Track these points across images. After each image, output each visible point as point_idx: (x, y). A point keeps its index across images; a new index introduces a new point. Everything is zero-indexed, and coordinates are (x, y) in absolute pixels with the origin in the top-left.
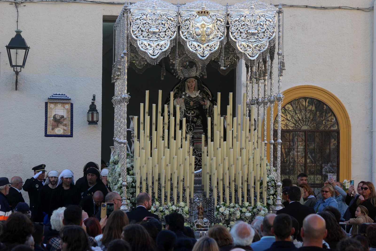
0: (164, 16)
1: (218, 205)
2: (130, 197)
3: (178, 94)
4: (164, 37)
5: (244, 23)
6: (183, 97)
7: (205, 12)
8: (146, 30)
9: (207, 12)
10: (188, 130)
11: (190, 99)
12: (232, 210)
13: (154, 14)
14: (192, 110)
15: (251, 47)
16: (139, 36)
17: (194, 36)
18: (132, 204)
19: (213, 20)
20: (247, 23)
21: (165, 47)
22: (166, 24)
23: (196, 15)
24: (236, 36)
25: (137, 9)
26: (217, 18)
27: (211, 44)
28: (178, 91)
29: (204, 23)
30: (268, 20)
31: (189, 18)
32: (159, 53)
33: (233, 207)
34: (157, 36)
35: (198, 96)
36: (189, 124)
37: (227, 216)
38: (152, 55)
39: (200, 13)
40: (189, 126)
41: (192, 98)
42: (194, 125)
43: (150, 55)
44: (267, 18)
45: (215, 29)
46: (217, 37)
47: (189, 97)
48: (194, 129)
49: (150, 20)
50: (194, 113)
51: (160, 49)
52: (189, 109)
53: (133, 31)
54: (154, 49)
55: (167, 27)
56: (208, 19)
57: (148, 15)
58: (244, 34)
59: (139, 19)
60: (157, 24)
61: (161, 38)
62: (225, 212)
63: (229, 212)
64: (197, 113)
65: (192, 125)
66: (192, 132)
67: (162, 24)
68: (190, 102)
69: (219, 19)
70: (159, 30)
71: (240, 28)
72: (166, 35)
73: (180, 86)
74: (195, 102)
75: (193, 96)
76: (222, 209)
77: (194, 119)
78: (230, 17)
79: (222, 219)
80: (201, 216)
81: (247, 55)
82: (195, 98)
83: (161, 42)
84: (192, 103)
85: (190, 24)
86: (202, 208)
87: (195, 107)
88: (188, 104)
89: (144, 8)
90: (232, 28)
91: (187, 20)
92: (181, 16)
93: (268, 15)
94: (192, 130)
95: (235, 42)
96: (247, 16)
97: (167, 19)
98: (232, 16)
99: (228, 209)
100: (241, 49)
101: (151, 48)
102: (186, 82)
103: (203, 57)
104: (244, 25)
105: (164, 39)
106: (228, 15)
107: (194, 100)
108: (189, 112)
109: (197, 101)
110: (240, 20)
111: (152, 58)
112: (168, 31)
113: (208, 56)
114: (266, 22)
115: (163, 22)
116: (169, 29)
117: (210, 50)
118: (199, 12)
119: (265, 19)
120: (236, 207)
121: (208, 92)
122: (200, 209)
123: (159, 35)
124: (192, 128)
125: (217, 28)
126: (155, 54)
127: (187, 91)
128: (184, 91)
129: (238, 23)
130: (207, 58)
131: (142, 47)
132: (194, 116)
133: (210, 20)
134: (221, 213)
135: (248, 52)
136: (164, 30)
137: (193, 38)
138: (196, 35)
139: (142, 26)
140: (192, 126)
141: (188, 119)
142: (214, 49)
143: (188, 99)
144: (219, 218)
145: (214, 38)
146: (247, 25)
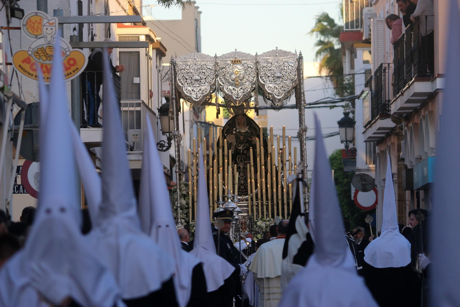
0: (204, 66)
1: (256, 220)
2: (184, 216)
3: (229, 130)
4: (205, 83)
5: (271, 68)
6: (234, 132)
7: (237, 61)
8: (189, 78)
9: (240, 61)
10: (239, 161)
11: (240, 134)
12: (267, 223)
13: (196, 64)
14: (243, 143)
15: (278, 88)
16: (184, 83)
17: (229, 81)
18: (186, 223)
19: (245, 67)
20: (273, 69)
21: (206, 92)
22: (206, 73)
23: (230, 64)
24: (264, 79)
25: (181, 61)
26: (248, 65)
27: (243, 87)
28: (230, 127)
29: (238, 70)
30: (290, 65)
31: (225, 66)
32: (201, 97)
33: (269, 221)
34: (199, 83)
35: (247, 131)
36: (240, 156)
37: (264, 228)
38: (195, 98)
39: (234, 62)
40: (240, 158)
41: (242, 133)
42: (245, 157)
43: (194, 99)
44: (289, 64)
45: (247, 74)
46: (249, 81)
47: (240, 132)
48: (244, 160)
49: (192, 69)
50: (245, 146)
51: (202, 93)
52: (240, 143)
53: (179, 79)
54: (197, 93)
55: (207, 75)
56: (240, 67)
57: (191, 66)
58: (271, 77)
59: (184, 69)
60: (199, 73)
61: (202, 84)
62: (262, 225)
63: (265, 225)
64: (247, 146)
65: (243, 156)
66: (243, 163)
67: (203, 72)
68: (240, 136)
69: (249, 66)
70: (200, 77)
71: (267, 72)
72: (206, 81)
73: (231, 123)
74: (244, 136)
75: (243, 131)
76: (259, 223)
77: (244, 151)
78: (259, 64)
79: (259, 231)
80: (244, 230)
81: (274, 94)
82: (244, 133)
83: (203, 87)
84: (242, 138)
85: (225, 72)
86: (244, 223)
87: (245, 141)
88: (239, 139)
89: (187, 60)
90: (261, 73)
91: (223, 68)
92: (218, 65)
93: (290, 61)
94: (242, 161)
95: (264, 85)
96: (273, 63)
97: (207, 68)
98: (260, 63)
99: (265, 222)
100: (269, 90)
101: (195, 93)
102: (236, 119)
103: (238, 98)
104: (271, 70)
105: (205, 85)
106: (257, 62)
107: (244, 134)
108: (239, 146)
109: (247, 136)
110: (267, 66)
111: (195, 101)
112: (208, 78)
113: (241, 97)
114: (289, 67)
115: (204, 71)
116: (209, 77)
117: (243, 92)
118: (232, 61)
119: (288, 64)
120: (271, 221)
121: (256, 128)
122: (243, 225)
123: (200, 82)
124: (242, 160)
125: (248, 74)
126: (198, 98)
127: (238, 127)
128: (235, 127)
129: (266, 69)
130: (241, 99)
131: (187, 92)
132: (245, 149)
133: (242, 68)
134: (258, 226)
135: (275, 93)
136: (205, 77)
137: (228, 83)
138: (231, 80)
139: (186, 75)
140: (242, 158)
141: (239, 151)
142: (246, 91)
143: (238, 134)
144: (257, 230)
145: (246, 82)
146: (273, 70)
